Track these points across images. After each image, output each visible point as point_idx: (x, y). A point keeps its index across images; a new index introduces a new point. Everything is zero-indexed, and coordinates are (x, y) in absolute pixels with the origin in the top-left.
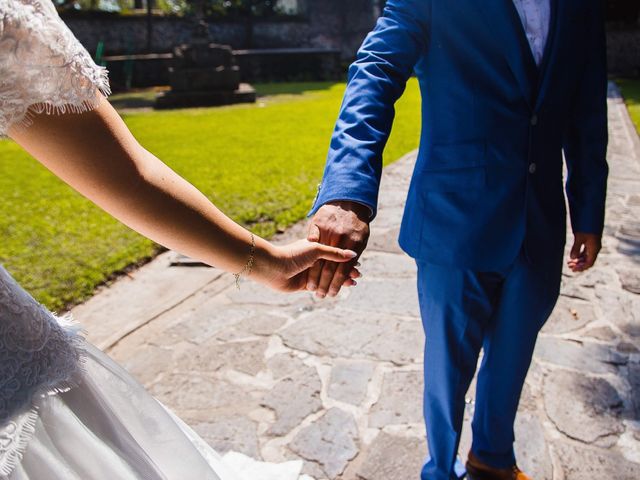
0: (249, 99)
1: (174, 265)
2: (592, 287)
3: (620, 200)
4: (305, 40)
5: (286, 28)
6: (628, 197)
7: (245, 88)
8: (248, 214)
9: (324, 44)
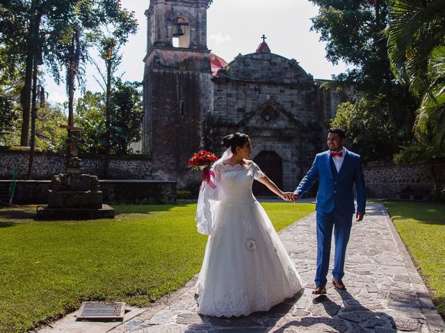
0: (109, 215)
1: (79, 320)
2: (373, 328)
3: (389, 277)
4: (148, 173)
5: (134, 164)
6: (394, 275)
7: (105, 207)
8: (128, 289)
9: (163, 177)
